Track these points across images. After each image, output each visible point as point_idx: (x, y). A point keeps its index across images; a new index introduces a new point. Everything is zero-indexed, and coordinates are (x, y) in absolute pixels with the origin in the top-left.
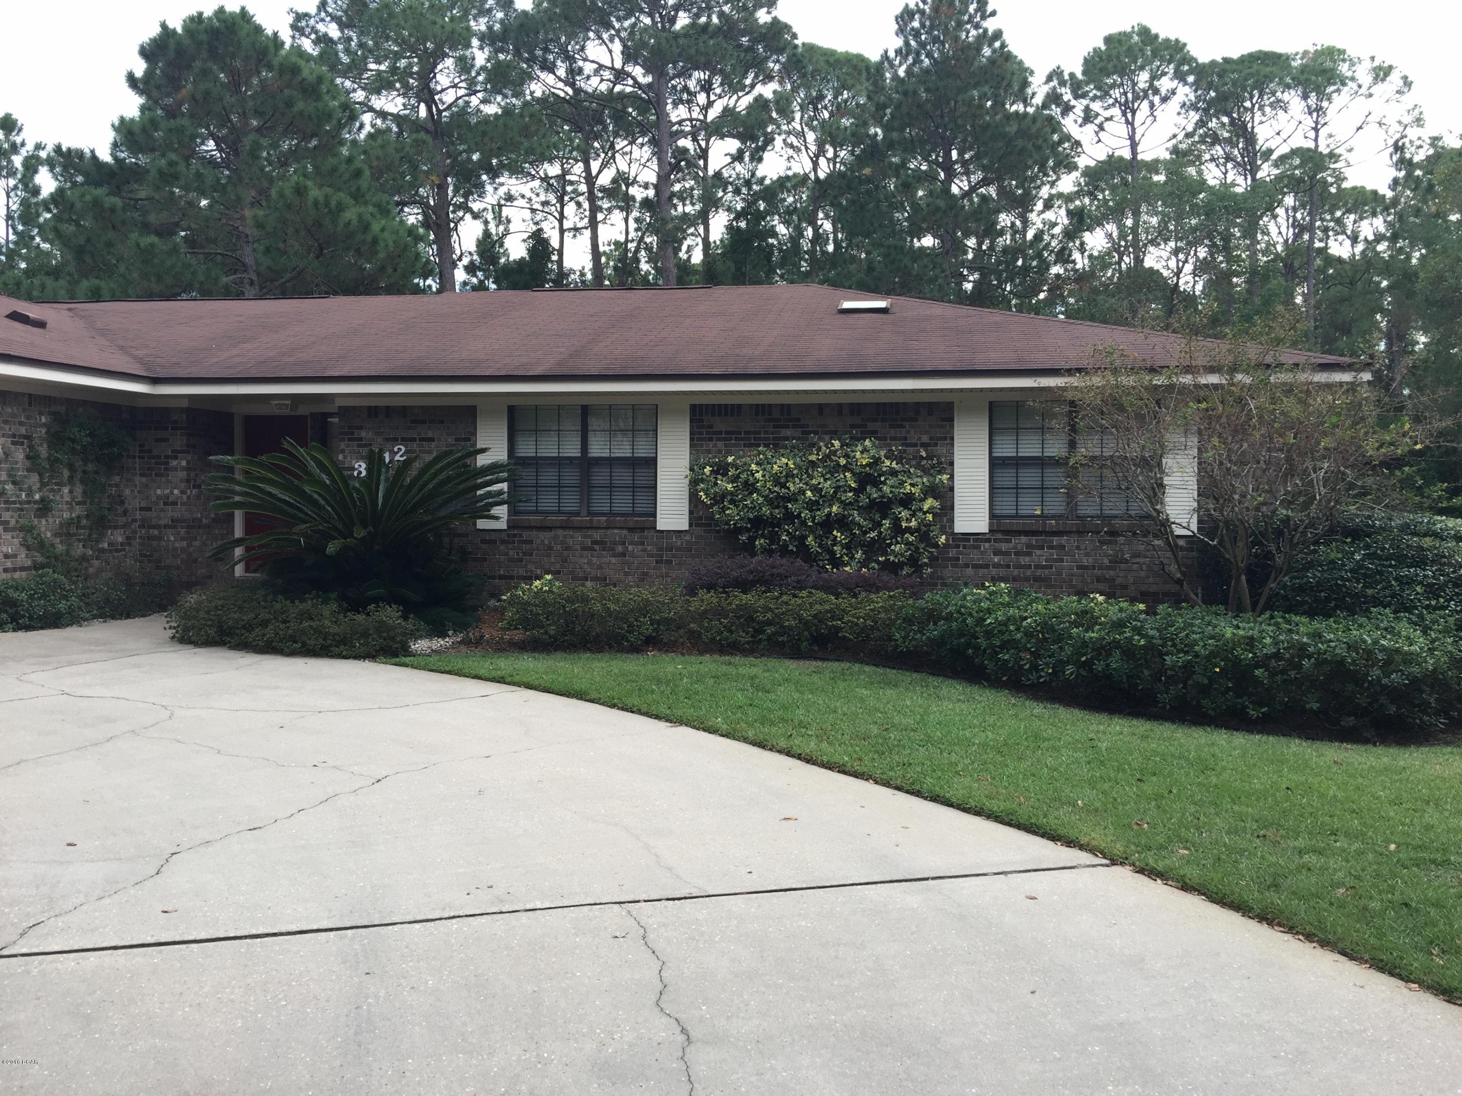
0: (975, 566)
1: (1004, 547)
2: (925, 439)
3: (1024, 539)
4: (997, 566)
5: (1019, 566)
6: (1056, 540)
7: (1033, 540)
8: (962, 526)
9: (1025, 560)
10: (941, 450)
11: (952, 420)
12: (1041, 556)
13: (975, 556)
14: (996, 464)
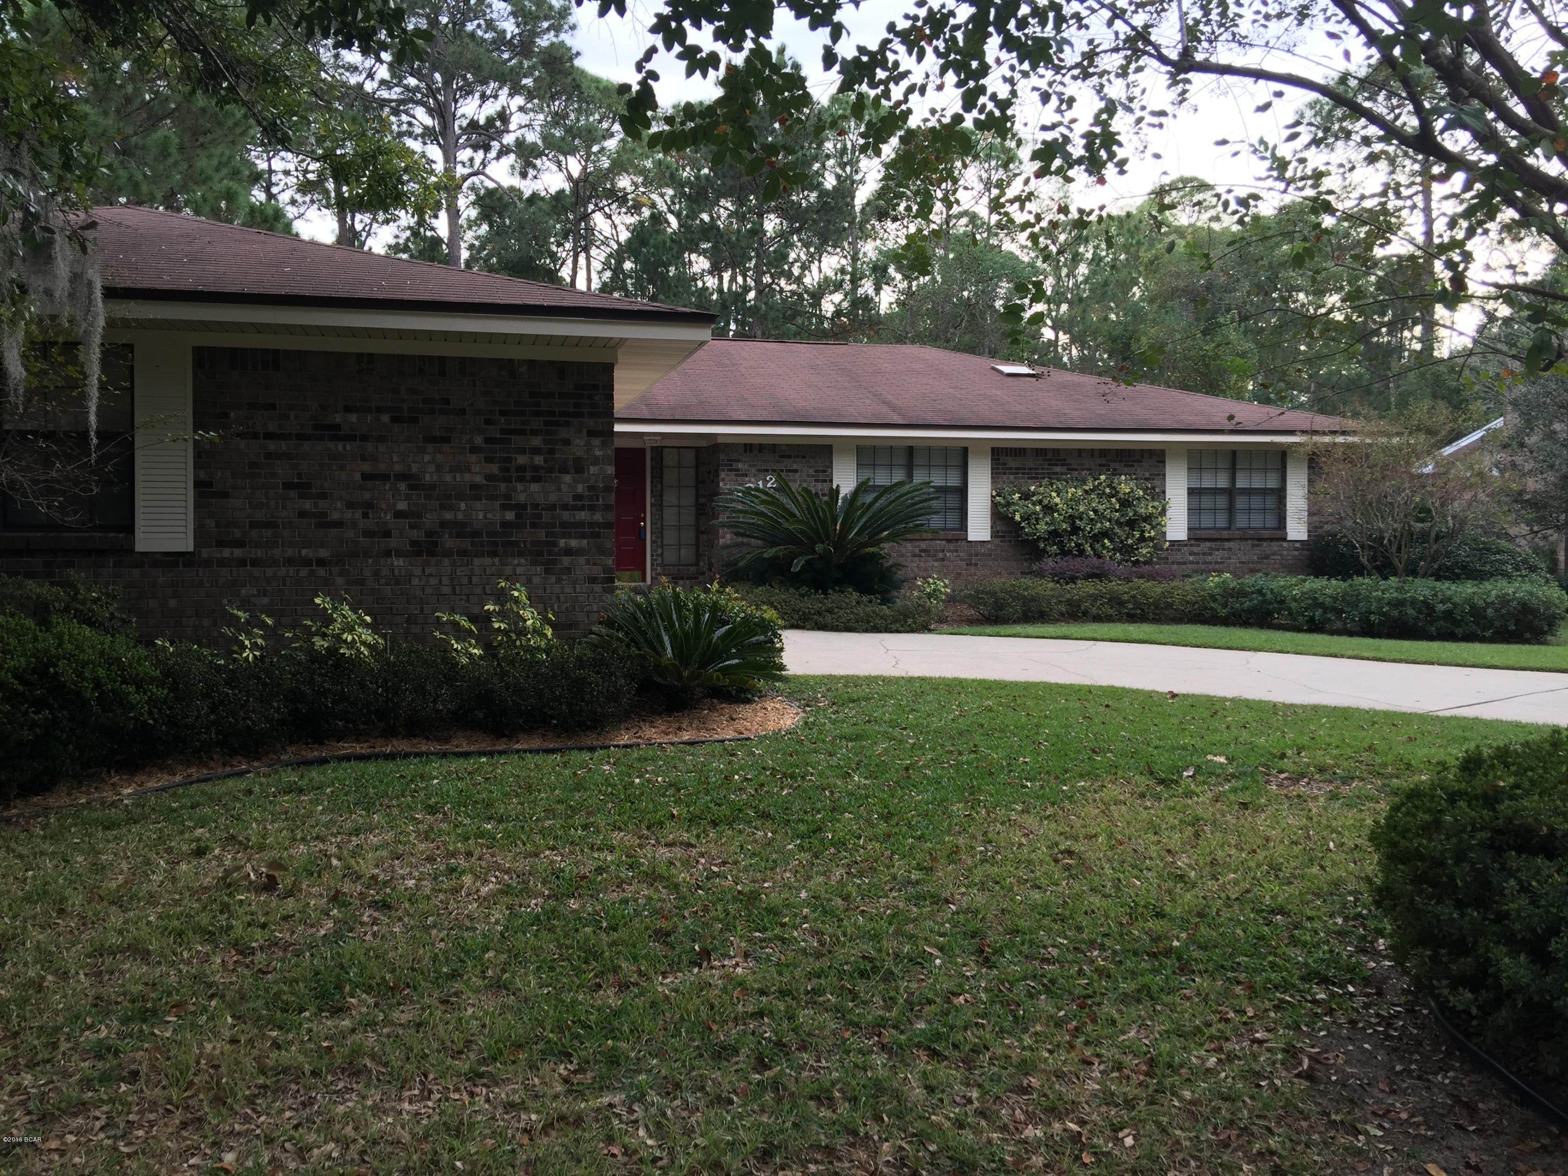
0: (1179, 563)
1: (1195, 549)
2: (1147, 475)
3: (1208, 544)
4: (1192, 563)
5: (1205, 563)
6: (1227, 545)
7: (1213, 544)
8: (1171, 536)
9: (1209, 559)
10: (1157, 482)
11: (1164, 462)
12: (1218, 555)
13: (1178, 557)
14: (1191, 492)
